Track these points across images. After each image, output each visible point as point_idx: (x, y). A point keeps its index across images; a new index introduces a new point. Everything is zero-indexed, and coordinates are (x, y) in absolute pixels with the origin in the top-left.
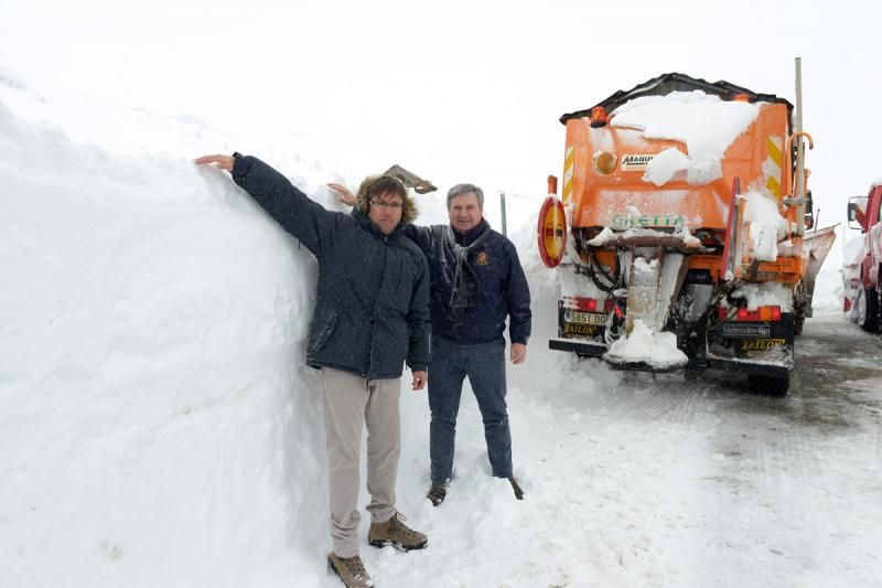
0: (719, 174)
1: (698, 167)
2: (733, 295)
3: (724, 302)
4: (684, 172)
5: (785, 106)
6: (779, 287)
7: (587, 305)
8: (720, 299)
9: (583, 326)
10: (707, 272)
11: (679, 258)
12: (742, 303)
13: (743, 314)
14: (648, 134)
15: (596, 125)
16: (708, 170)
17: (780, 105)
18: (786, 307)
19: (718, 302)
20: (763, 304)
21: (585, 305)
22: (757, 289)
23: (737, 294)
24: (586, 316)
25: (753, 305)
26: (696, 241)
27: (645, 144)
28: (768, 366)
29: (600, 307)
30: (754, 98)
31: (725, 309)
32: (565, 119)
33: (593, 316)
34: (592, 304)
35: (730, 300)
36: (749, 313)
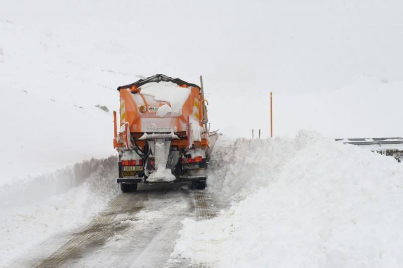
0: (181, 114)
1: (175, 111)
2: (186, 154)
3: (183, 157)
4: (170, 113)
5: (198, 88)
6: (200, 150)
7: (132, 163)
8: (182, 155)
9: (130, 172)
10: (177, 146)
11: (170, 142)
12: (189, 156)
13: (190, 160)
14: (156, 98)
15: (134, 92)
16: (178, 112)
17: (196, 88)
18: (204, 157)
19: (181, 157)
20: (196, 156)
21: (131, 163)
22: (193, 151)
23: (188, 153)
24: (131, 167)
25: (193, 156)
26: (176, 136)
27: (155, 102)
28: (199, 178)
29: (138, 163)
30: (188, 85)
31: (184, 159)
32: (119, 89)
33: (134, 167)
34: (134, 162)
35: (185, 156)
36: (192, 160)
